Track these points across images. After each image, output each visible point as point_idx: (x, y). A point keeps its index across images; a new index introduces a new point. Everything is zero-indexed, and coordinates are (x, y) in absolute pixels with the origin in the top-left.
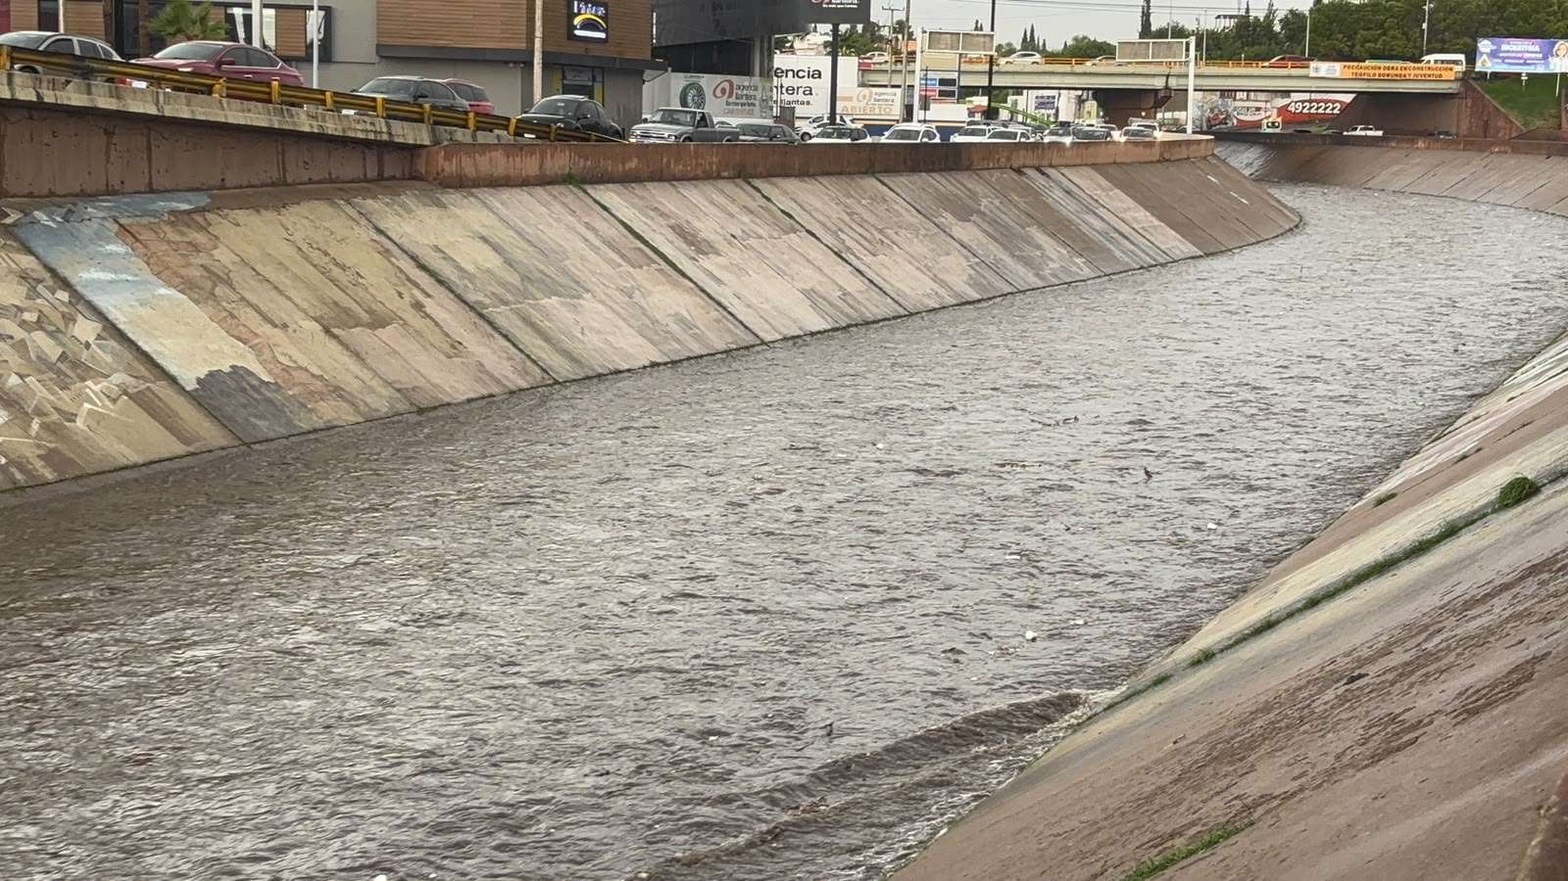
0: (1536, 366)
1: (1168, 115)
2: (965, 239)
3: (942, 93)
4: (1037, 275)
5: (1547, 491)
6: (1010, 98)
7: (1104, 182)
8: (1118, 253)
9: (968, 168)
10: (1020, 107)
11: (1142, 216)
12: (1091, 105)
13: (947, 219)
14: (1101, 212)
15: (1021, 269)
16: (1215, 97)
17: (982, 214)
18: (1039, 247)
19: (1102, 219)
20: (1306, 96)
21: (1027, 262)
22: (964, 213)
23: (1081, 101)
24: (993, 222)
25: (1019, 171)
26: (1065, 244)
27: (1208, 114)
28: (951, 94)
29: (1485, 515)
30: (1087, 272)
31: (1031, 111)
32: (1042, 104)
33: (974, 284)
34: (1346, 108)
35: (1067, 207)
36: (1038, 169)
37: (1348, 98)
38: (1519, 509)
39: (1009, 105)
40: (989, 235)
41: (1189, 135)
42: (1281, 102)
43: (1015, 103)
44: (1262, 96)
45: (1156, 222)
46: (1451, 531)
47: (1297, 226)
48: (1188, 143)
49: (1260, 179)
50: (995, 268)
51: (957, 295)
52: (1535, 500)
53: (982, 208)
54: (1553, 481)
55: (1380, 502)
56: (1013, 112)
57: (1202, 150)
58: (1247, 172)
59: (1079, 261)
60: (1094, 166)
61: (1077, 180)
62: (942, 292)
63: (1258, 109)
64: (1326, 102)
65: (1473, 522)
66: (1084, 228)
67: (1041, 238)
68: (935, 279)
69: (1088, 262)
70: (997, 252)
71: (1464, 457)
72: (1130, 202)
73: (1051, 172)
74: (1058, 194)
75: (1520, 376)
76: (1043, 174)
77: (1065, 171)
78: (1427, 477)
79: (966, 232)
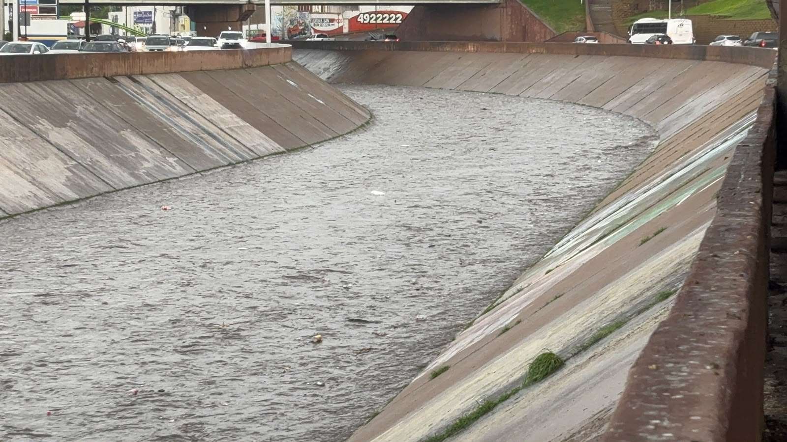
0: (570, 240)
1: (254, 27)
2: (62, 143)
3: (42, 10)
4: (132, 175)
5: (570, 366)
6: (111, 14)
7: (192, 88)
8: (207, 152)
9: (63, 78)
10: (121, 22)
11: (227, 118)
12: (184, 20)
13: (44, 125)
14: (191, 115)
15: (116, 170)
16: (294, 11)
17: (76, 119)
18: (134, 149)
19: (192, 122)
20: (372, 8)
21: (122, 163)
22: (60, 119)
23: (175, 16)
24: (89, 127)
25: (112, 80)
26: (159, 146)
27: (288, 25)
28: (52, 10)
29: (517, 391)
30: (179, 170)
31: (131, 25)
32: (141, 18)
33: (71, 184)
34: (406, 18)
35: (158, 111)
36: (130, 77)
37: (408, 10)
38: (545, 384)
39: (110, 20)
40: (86, 139)
41: (269, 44)
42: (351, 14)
43: (116, 19)
44: (334, 9)
45: (242, 123)
46: (487, 408)
47: (368, 121)
48: (267, 51)
49: (335, 81)
50: (92, 169)
51: (55, 195)
52: (559, 375)
53: (78, 114)
54: (575, 355)
55: (435, 375)
56: (115, 26)
57: (281, 58)
58: (324, 77)
59: (171, 160)
60: (183, 73)
61: (167, 87)
62: (40, 194)
63: (332, 20)
64: (390, 13)
65: (507, 397)
66: (175, 130)
67: (135, 140)
68: (34, 181)
69: (180, 161)
70: (91, 154)
71: (506, 329)
72: (214, 105)
73: (143, 79)
74: (150, 100)
75: (558, 250)
76: (135, 81)
77: (156, 78)
78: (476, 349)
79: (63, 136)
